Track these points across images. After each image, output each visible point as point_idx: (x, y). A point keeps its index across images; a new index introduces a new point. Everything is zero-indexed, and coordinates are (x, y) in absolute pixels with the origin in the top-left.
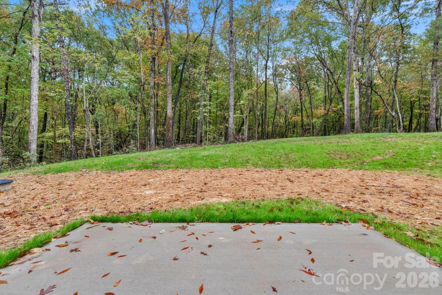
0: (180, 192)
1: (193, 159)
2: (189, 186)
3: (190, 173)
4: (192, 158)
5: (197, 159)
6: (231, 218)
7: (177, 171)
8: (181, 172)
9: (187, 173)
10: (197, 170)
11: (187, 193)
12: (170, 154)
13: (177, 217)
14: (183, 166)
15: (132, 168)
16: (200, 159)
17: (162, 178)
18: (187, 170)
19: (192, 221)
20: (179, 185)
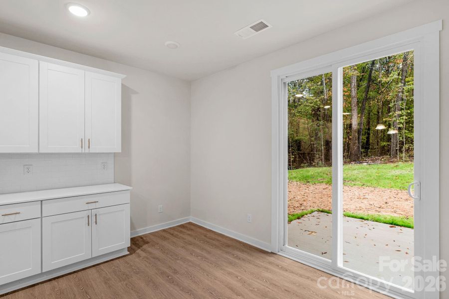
0: (363, 205)
1: (380, 178)
2: (372, 203)
3: (376, 192)
4: (379, 176)
5: (385, 178)
6: (391, 222)
7: (362, 189)
8: (366, 190)
9: (372, 191)
10: (383, 189)
11: (368, 207)
12: (356, 172)
13: (359, 216)
14: (369, 184)
15: (322, 182)
16: (388, 179)
17: (349, 194)
18: (373, 189)
19: (368, 220)
20: (363, 201)
